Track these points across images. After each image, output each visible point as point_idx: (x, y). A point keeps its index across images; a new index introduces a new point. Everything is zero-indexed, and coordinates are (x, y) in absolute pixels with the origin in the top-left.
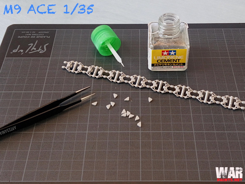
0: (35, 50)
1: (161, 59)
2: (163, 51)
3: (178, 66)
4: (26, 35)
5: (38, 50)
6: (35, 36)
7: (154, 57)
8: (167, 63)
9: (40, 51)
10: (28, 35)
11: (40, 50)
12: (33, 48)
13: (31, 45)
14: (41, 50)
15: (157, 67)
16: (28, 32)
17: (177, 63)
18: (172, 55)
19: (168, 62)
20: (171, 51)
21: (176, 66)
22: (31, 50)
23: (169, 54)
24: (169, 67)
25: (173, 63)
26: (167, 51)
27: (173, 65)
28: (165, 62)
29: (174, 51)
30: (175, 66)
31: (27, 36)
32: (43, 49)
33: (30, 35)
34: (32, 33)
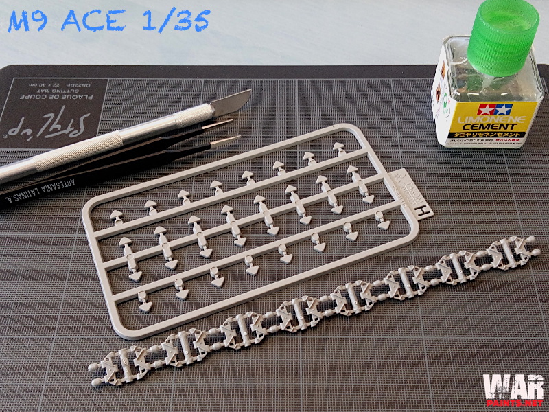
0: (59, 129)
1: (473, 123)
2: (483, 106)
3: (508, 139)
4: (39, 92)
5: (66, 129)
6: (58, 93)
7: (460, 118)
8: (484, 132)
9: (70, 132)
10: (42, 91)
11: (69, 129)
12: (54, 126)
13: (50, 117)
14: (73, 128)
15: (460, 139)
16: (44, 85)
17: (507, 133)
18: (502, 114)
19: (488, 129)
20: (501, 106)
21: (503, 138)
22: (50, 130)
23: (494, 113)
24: (487, 140)
25: (498, 132)
26: (490, 106)
27: (496, 136)
28: (480, 129)
29: (507, 106)
30: (500, 138)
31: (41, 94)
32: (76, 127)
33: (48, 91)
34: (51, 88)
